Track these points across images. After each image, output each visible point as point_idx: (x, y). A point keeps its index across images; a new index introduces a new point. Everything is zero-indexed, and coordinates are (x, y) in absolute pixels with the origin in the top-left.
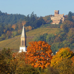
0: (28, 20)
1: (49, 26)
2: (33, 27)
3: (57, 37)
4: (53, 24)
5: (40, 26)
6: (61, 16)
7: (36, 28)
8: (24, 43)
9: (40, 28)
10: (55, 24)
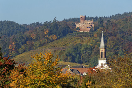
0: (50, 28)
1: (78, 35)
2: (59, 36)
3: (94, 47)
4: (81, 32)
5: (65, 35)
6: (90, 23)
7: (61, 37)
8: (104, 55)
9: (66, 37)
10: (84, 31)
